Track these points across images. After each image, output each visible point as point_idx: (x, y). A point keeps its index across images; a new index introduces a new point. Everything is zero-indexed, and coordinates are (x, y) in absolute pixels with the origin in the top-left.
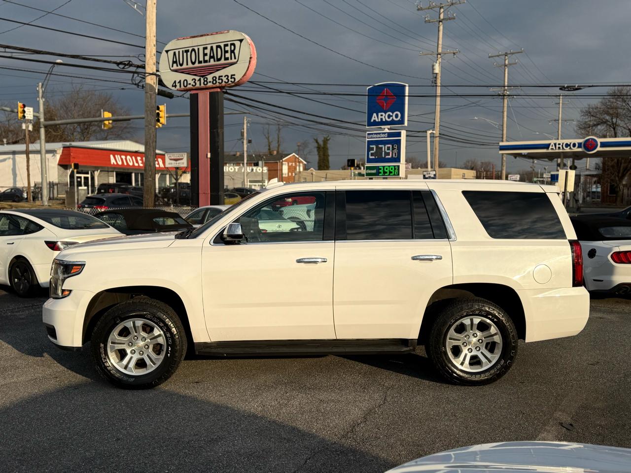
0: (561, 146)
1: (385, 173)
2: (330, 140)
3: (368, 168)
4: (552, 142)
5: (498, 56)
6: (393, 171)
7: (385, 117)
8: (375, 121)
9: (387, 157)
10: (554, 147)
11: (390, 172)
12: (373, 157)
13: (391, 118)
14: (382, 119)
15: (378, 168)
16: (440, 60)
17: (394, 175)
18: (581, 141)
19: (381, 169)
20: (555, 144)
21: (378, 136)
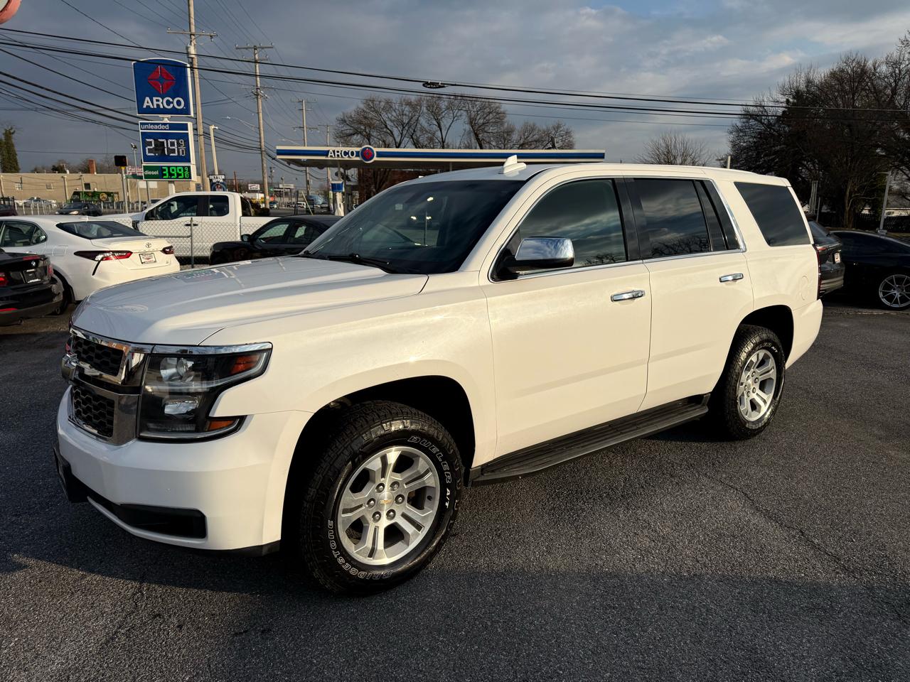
0: (339, 154)
1: (171, 175)
2: (15, 134)
3: (146, 168)
4: (331, 149)
5: (246, 49)
6: (182, 172)
7: (162, 103)
8: (148, 107)
9: (171, 155)
10: (333, 155)
11: (179, 175)
12: (153, 154)
13: (172, 105)
14: (158, 105)
15: (161, 169)
16: (194, 42)
17: (184, 178)
18: (359, 149)
19: (165, 170)
20: (334, 151)
21: (156, 127)
